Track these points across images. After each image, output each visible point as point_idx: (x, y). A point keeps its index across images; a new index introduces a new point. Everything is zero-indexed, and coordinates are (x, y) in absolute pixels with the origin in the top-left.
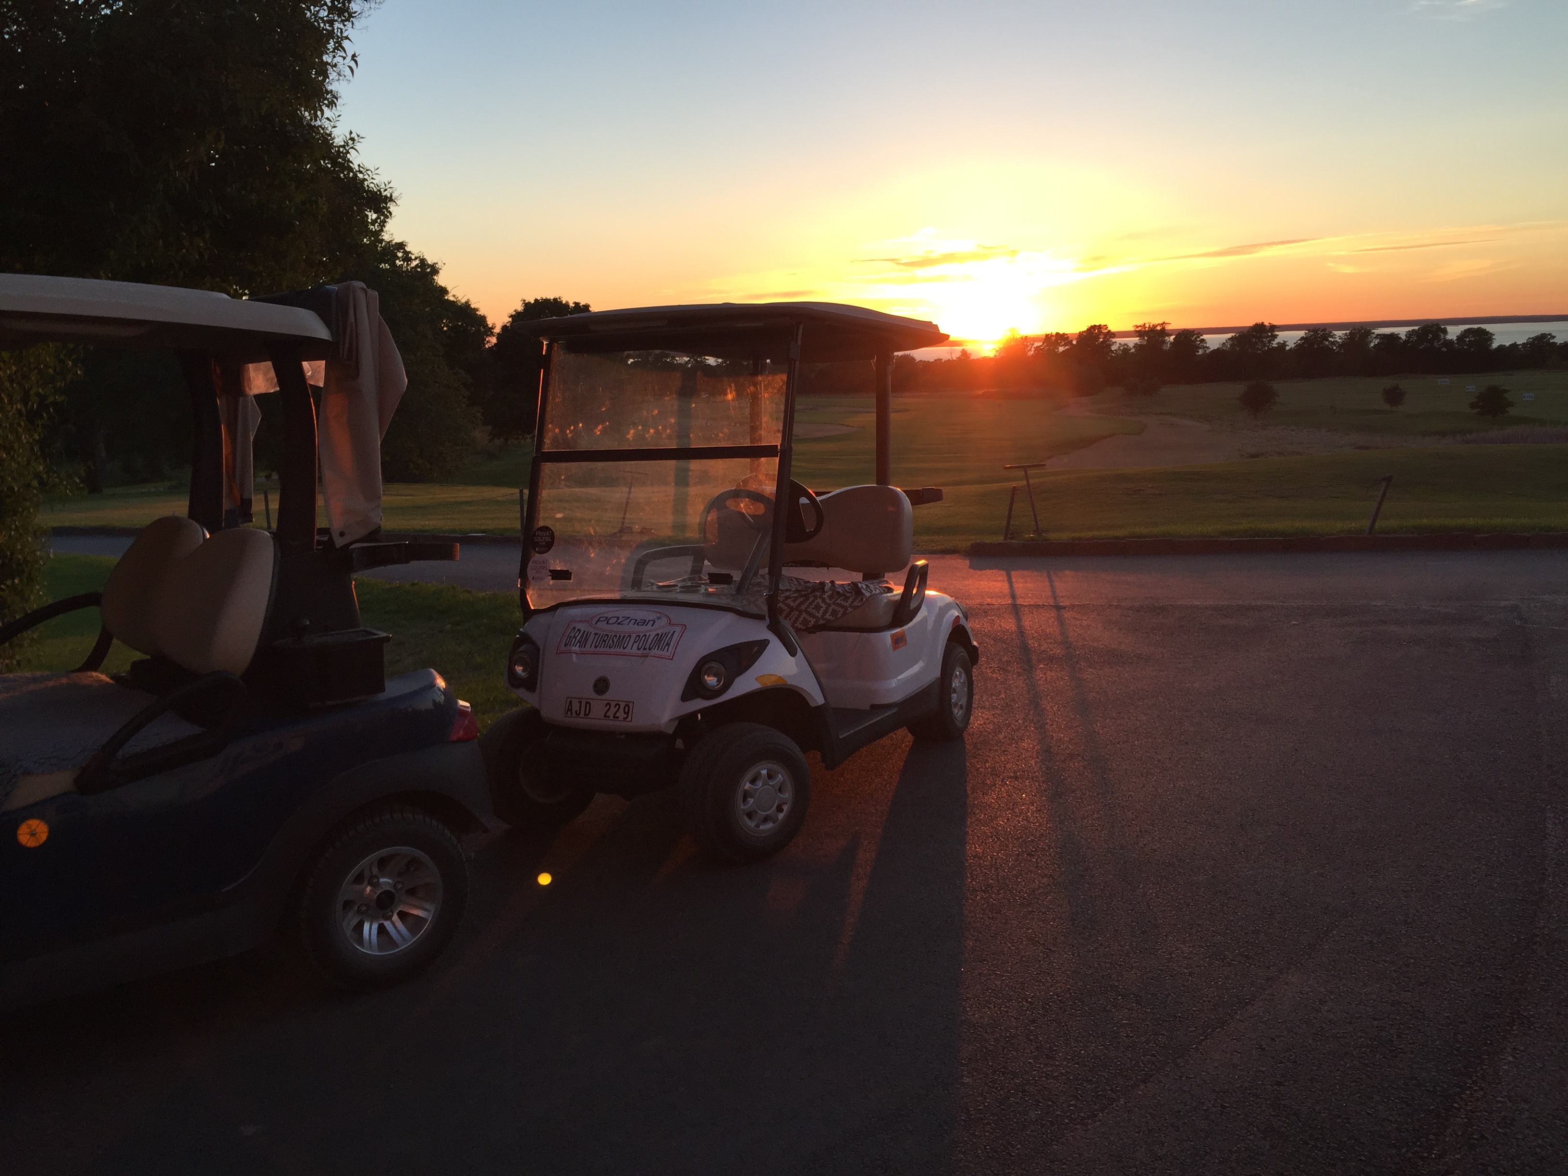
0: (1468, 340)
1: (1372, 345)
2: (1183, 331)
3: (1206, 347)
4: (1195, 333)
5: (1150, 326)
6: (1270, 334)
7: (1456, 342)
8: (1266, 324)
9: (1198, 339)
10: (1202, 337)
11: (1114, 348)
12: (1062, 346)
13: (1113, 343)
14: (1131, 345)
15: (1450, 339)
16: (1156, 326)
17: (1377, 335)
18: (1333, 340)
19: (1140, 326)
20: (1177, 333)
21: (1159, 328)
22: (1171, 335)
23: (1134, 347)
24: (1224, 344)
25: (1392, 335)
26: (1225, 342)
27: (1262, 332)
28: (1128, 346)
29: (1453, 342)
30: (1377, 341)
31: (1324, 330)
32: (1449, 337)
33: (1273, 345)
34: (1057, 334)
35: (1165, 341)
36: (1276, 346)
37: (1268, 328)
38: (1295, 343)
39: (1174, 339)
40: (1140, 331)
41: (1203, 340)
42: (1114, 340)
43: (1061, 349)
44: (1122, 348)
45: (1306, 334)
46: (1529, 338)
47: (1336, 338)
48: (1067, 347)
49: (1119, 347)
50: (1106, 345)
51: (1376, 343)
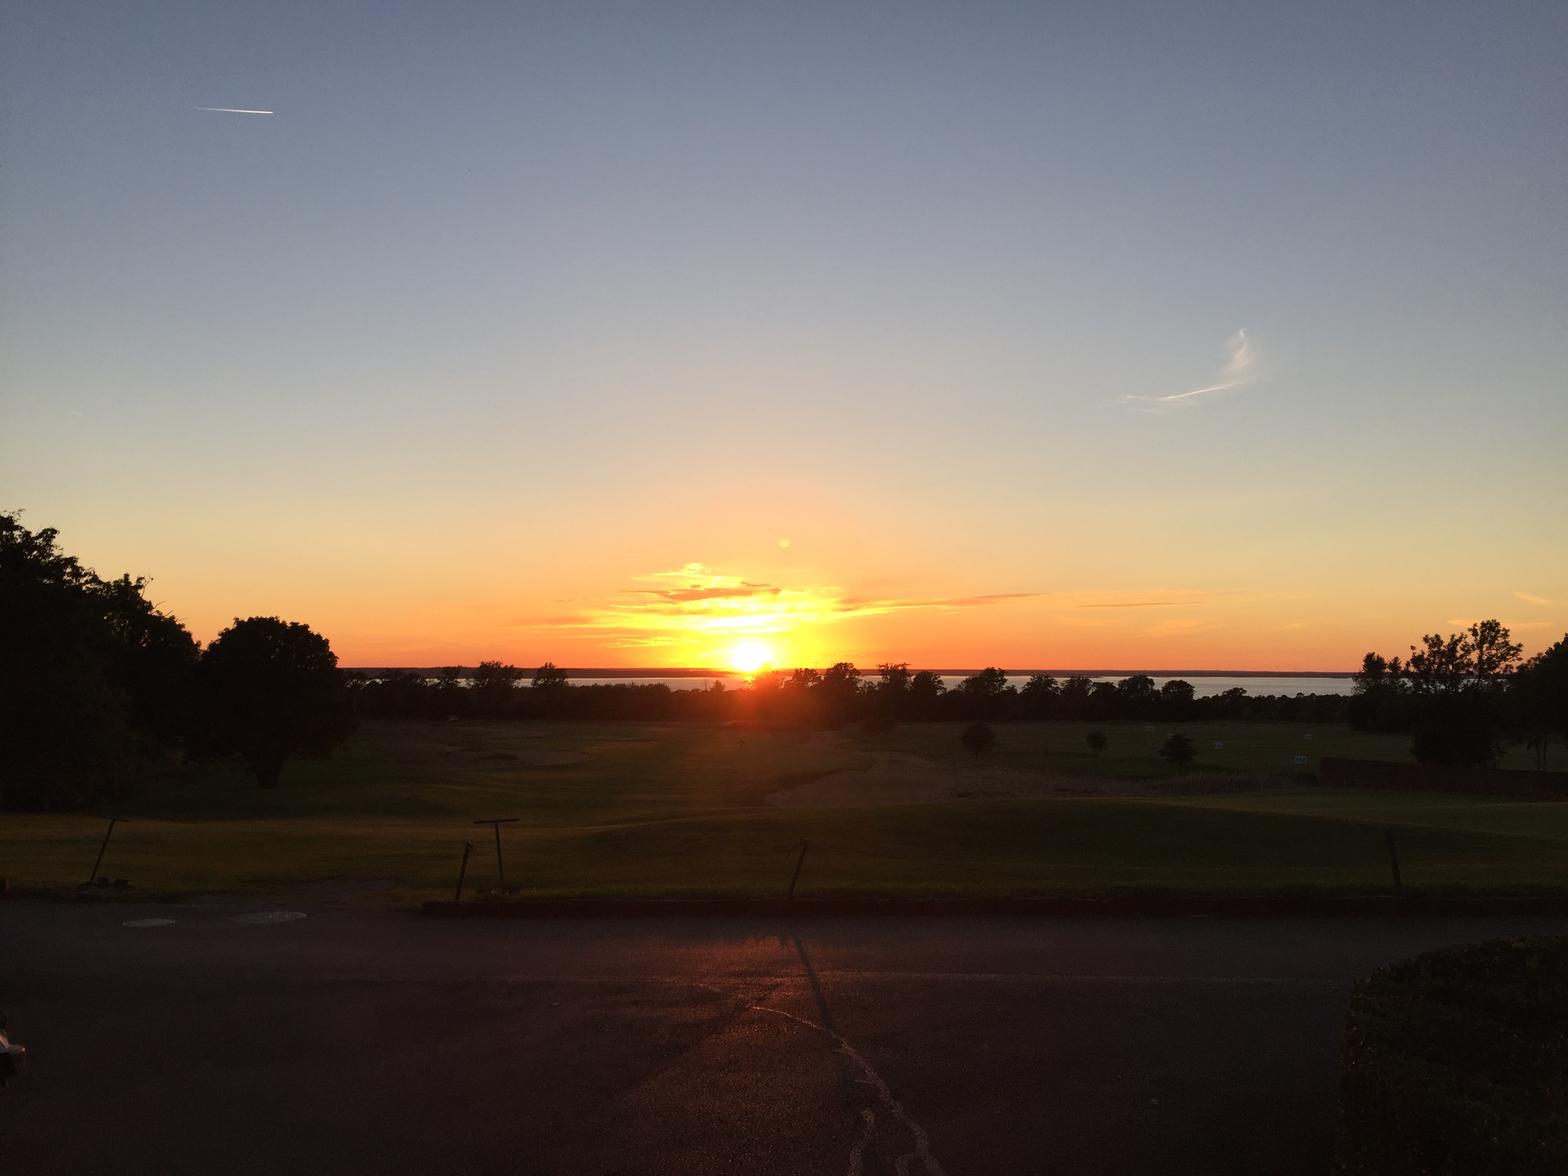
0: (1172, 691)
1: (1090, 692)
2: (922, 673)
3: (943, 688)
4: (933, 674)
5: (892, 666)
6: (1000, 678)
7: (1162, 692)
8: (996, 668)
9: (936, 680)
10: (939, 679)
11: (859, 685)
12: (810, 682)
13: (859, 680)
14: (876, 683)
15: (1157, 689)
16: (898, 667)
17: (1094, 683)
18: (1055, 686)
19: (883, 666)
20: (917, 674)
21: (900, 668)
22: (912, 675)
23: (878, 685)
24: (960, 685)
25: (1107, 683)
26: (960, 683)
27: (992, 676)
28: (873, 684)
29: (1160, 692)
30: (1094, 689)
31: (1047, 677)
32: (1156, 688)
33: (1003, 689)
34: (806, 669)
35: (906, 680)
36: (1006, 689)
37: (998, 673)
38: (1022, 688)
39: (914, 679)
40: (882, 671)
41: (940, 682)
42: (860, 677)
43: (810, 684)
44: (867, 686)
45: (1032, 679)
46: (1224, 692)
47: (1057, 684)
48: (816, 683)
49: (864, 685)
50: (853, 683)
51: (1094, 690)
